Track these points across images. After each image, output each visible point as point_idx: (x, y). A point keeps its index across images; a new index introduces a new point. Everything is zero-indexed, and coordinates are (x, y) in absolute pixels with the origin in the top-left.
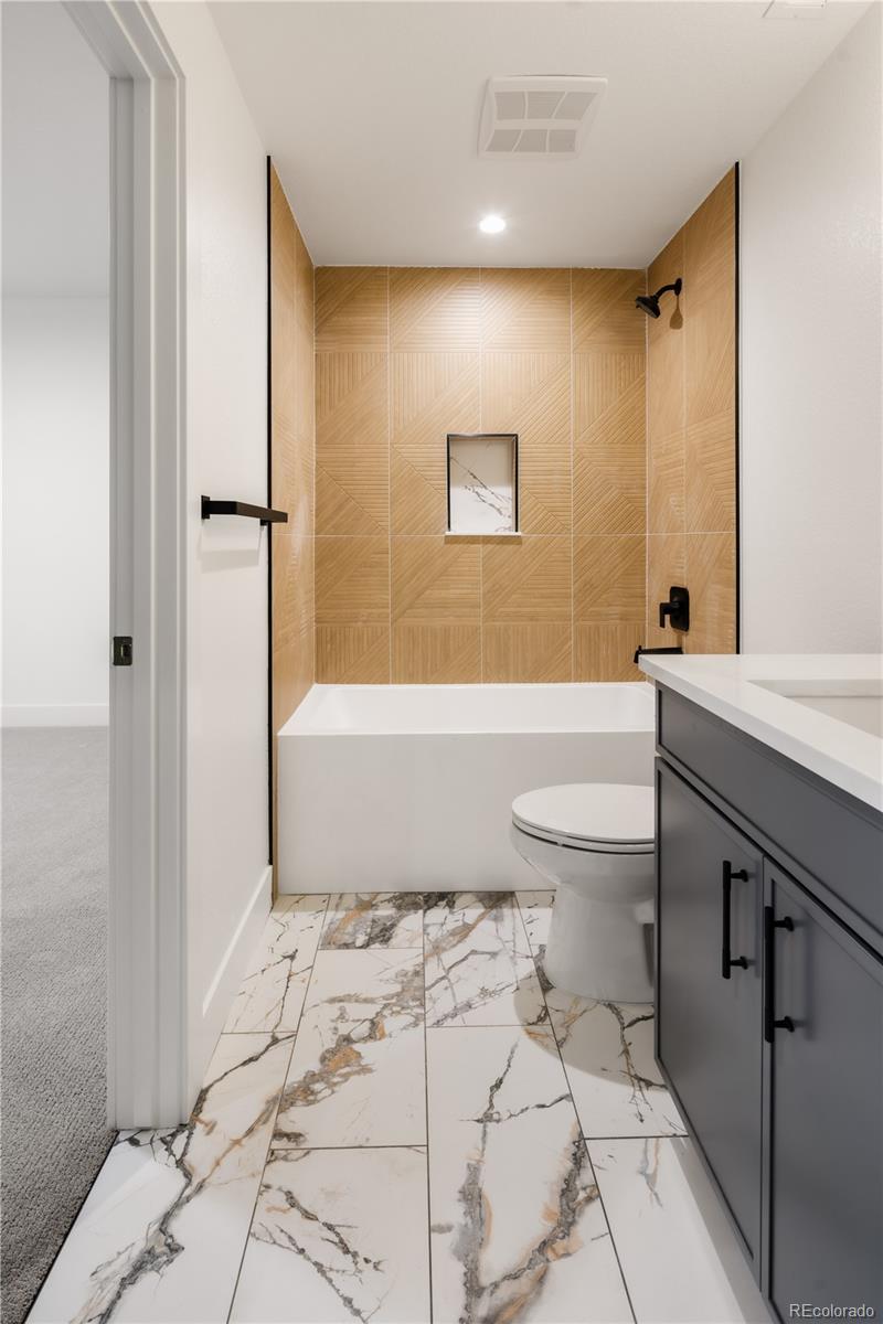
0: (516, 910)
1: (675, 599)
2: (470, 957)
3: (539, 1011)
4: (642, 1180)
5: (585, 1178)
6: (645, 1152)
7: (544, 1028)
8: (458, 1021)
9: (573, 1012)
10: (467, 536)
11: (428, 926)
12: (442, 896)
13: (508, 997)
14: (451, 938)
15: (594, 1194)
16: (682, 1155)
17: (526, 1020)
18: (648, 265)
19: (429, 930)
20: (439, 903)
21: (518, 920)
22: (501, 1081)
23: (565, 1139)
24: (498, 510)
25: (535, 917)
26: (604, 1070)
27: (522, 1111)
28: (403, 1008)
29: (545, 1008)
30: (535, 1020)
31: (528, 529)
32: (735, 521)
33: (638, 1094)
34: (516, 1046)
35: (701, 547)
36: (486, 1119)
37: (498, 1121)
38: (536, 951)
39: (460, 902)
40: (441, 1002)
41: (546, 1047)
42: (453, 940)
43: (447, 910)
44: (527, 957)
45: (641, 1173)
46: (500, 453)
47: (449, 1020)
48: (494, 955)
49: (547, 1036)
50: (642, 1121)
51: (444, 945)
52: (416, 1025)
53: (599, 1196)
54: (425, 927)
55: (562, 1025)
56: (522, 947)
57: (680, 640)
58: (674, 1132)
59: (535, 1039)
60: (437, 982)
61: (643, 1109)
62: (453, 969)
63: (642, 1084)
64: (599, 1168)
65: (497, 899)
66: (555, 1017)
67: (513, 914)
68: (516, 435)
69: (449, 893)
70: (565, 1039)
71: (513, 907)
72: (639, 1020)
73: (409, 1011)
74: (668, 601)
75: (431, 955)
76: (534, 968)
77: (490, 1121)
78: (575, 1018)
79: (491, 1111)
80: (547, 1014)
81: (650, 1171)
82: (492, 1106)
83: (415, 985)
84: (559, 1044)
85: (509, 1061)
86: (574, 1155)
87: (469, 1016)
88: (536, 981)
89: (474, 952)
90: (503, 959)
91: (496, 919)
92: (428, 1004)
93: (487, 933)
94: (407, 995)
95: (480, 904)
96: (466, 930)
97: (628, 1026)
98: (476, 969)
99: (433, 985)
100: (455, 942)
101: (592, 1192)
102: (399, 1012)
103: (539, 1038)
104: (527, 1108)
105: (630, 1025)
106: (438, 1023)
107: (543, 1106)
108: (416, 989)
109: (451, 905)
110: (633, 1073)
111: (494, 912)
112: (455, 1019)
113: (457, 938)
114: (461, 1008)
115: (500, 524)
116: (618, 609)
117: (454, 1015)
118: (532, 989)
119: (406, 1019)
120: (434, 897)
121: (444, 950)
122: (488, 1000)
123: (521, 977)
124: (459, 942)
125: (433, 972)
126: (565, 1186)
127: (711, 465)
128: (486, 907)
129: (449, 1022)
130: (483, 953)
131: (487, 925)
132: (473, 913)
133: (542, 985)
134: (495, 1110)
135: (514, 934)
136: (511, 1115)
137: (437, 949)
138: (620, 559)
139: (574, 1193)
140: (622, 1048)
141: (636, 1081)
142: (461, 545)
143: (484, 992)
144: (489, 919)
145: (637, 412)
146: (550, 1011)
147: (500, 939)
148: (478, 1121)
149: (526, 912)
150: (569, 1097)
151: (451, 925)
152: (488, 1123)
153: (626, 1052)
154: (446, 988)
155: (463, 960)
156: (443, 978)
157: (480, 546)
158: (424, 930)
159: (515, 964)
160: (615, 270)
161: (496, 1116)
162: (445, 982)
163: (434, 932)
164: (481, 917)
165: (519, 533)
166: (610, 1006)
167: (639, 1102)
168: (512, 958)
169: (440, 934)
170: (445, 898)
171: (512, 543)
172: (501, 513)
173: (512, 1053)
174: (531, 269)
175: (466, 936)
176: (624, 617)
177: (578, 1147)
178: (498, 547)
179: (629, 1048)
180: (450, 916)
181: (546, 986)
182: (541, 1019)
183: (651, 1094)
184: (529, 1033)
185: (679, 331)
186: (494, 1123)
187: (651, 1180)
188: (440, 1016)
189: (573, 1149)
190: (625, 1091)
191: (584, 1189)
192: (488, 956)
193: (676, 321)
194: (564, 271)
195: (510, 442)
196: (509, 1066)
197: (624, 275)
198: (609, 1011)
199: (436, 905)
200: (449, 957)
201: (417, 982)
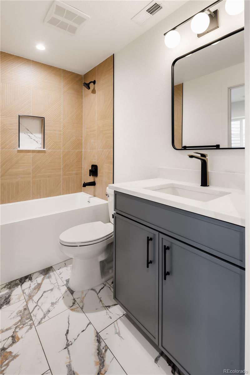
0: (54, 272)
1: (93, 168)
2: (44, 294)
3: (72, 301)
4: (117, 335)
5: (103, 345)
6: (115, 327)
7: (76, 305)
8: (47, 318)
9: (83, 296)
10: (26, 150)
11: (24, 290)
12: (26, 277)
13: (61, 302)
14: (35, 291)
15: (107, 348)
16: (123, 322)
17: (69, 306)
18: (84, 74)
19: (25, 291)
20: (26, 280)
21: (57, 275)
22: (68, 331)
23: (93, 337)
24: (37, 141)
25: (61, 272)
26: (97, 309)
27: (78, 336)
28: (24, 325)
29: (74, 299)
30: (72, 305)
31: (48, 148)
32: (113, 147)
33: (108, 311)
34: (69, 316)
35: (102, 154)
36: (68, 345)
37: (71, 344)
38: (65, 283)
39: (33, 277)
40: (38, 315)
41: (78, 311)
42: (36, 291)
43: (30, 281)
44: (63, 286)
45: (116, 333)
46: (37, 123)
47: (43, 319)
48: (52, 290)
49: (78, 308)
50: (111, 318)
51: (32, 294)
52: (31, 328)
53: (108, 348)
54: (23, 291)
55: (81, 302)
56: (60, 283)
57: (94, 179)
58: (119, 316)
59: (74, 310)
60: (34, 309)
61: (110, 315)
62: (39, 301)
63: (108, 307)
64: (105, 339)
65: (47, 271)
66: (78, 301)
67: (54, 274)
68: (44, 118)
69: (28, 276)
70: (83, 306)
71: (53, 271)
72: (101, 290)
73: (27, 324)
74: (91, 169)
75: (29, 300)
76: (66, 288)
77: (69, 346)
78: (84, 298)
79: (68, 342)
80: (75, 301)
81: (118, 331)
82: (68, 340)
83: (26, 313)
84: (82, 308)
85: (68, 322)
86: (97, 340)
87: (50, 315)
88: (68, 292)
89: (44, 292)
90: (56, 290)
91: (49, 278)
92: (34, 318)
93: (47, 284)
94: (24, 319)
95: (41, 275)
96: (39, 286)
97: (99, 293)
98: (47, 297)
99: (33, 311)
100: (36, 292)
101: (106, 348)
102: (23, 327)
103: (76, 310)
104: (79, 334)
105: (99, 292)
106: (40, 323)
107: (84, 331)
108: (27, 315)
109: (31, 279)
110: (104, 306)
111: (47, 275)
112: (45, 318)
113: (37, 290)
114: (46, 313)
115: (37, 146)
116: (74, 172)
117: (44, 317)
118: (68, 295)
119: (26, 328)
120: (23, 279)
121: (33, 296)
122: (55, 306)
123: (63, 293)
124: (38, 291)
125: (31, 306)
126: (98, 351)
127: (105, 132)
128: (44, 275)
129: (44, 320)
130: (48, 291)
131: (46, 281)
132: (39, 279)
133: (70, 292)
134: (69, 341)
135: (56, 280)
136: (75, 340)
137: (30, 297)
138: (76, 157)
139: (101, 352)
140: (99, 300)
141: (106, 308)
142: (24, 153)
143: (53, 304)
144: (46, 279)
145: (80, 115)
146: (76, 299)
147: (52, 283)
148: (65, 348)
149: (58, 271)
150: (90, 323)
151: (33, 286)
152: (69, 347)
153: (101, 301)
154: (38, 309)
155: (42, 296)
156: (36, 306)
157: (31, 153)
158: (23, 292)
159: (60, 289)
160: (75, 73)
161: (70, 343)
162: (37, 307)
163: (27, 292)
164: (43, 279)
165: (45, 149)
166: (92, 289)
167: (108, 313)
168: (58, 288)
169: (30, 291)
170: (28, 277)
171: (42, 153)
172: (37, 143)
173: (68, 319)
174: (49, 66)
175: (40, 288)
176: (76, 174)
177: (97, 337)
178: (37, 154)
179: (101, 299)
180: (31, 283)
181: (72, 292)
182: (74, 303)
183: (111, 309)
184: (72, 310)
185: (94, 94)
186: (71, 346)
187: (118, 334)
188: (39, 320)
189: (96, 338)
190: (104, 312)
191: (103, 348)
192: (50, 291)
193: (94, 92)
194: (60, 69)
195: (41, 120)
196: (69, 324)
197: (77, 75)
198: (92, 291)
199: (25, 281)
200: (36, 298)
201: (26, 312)
